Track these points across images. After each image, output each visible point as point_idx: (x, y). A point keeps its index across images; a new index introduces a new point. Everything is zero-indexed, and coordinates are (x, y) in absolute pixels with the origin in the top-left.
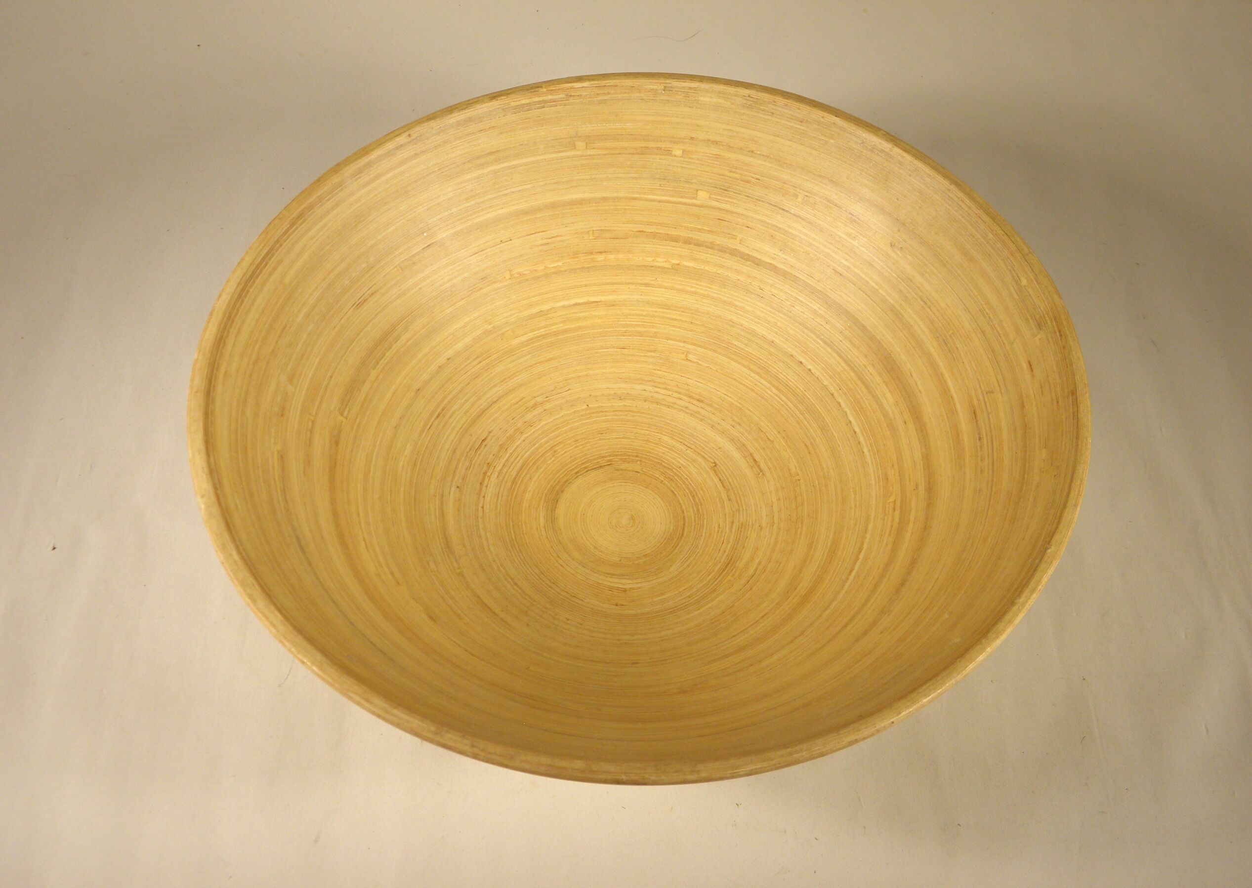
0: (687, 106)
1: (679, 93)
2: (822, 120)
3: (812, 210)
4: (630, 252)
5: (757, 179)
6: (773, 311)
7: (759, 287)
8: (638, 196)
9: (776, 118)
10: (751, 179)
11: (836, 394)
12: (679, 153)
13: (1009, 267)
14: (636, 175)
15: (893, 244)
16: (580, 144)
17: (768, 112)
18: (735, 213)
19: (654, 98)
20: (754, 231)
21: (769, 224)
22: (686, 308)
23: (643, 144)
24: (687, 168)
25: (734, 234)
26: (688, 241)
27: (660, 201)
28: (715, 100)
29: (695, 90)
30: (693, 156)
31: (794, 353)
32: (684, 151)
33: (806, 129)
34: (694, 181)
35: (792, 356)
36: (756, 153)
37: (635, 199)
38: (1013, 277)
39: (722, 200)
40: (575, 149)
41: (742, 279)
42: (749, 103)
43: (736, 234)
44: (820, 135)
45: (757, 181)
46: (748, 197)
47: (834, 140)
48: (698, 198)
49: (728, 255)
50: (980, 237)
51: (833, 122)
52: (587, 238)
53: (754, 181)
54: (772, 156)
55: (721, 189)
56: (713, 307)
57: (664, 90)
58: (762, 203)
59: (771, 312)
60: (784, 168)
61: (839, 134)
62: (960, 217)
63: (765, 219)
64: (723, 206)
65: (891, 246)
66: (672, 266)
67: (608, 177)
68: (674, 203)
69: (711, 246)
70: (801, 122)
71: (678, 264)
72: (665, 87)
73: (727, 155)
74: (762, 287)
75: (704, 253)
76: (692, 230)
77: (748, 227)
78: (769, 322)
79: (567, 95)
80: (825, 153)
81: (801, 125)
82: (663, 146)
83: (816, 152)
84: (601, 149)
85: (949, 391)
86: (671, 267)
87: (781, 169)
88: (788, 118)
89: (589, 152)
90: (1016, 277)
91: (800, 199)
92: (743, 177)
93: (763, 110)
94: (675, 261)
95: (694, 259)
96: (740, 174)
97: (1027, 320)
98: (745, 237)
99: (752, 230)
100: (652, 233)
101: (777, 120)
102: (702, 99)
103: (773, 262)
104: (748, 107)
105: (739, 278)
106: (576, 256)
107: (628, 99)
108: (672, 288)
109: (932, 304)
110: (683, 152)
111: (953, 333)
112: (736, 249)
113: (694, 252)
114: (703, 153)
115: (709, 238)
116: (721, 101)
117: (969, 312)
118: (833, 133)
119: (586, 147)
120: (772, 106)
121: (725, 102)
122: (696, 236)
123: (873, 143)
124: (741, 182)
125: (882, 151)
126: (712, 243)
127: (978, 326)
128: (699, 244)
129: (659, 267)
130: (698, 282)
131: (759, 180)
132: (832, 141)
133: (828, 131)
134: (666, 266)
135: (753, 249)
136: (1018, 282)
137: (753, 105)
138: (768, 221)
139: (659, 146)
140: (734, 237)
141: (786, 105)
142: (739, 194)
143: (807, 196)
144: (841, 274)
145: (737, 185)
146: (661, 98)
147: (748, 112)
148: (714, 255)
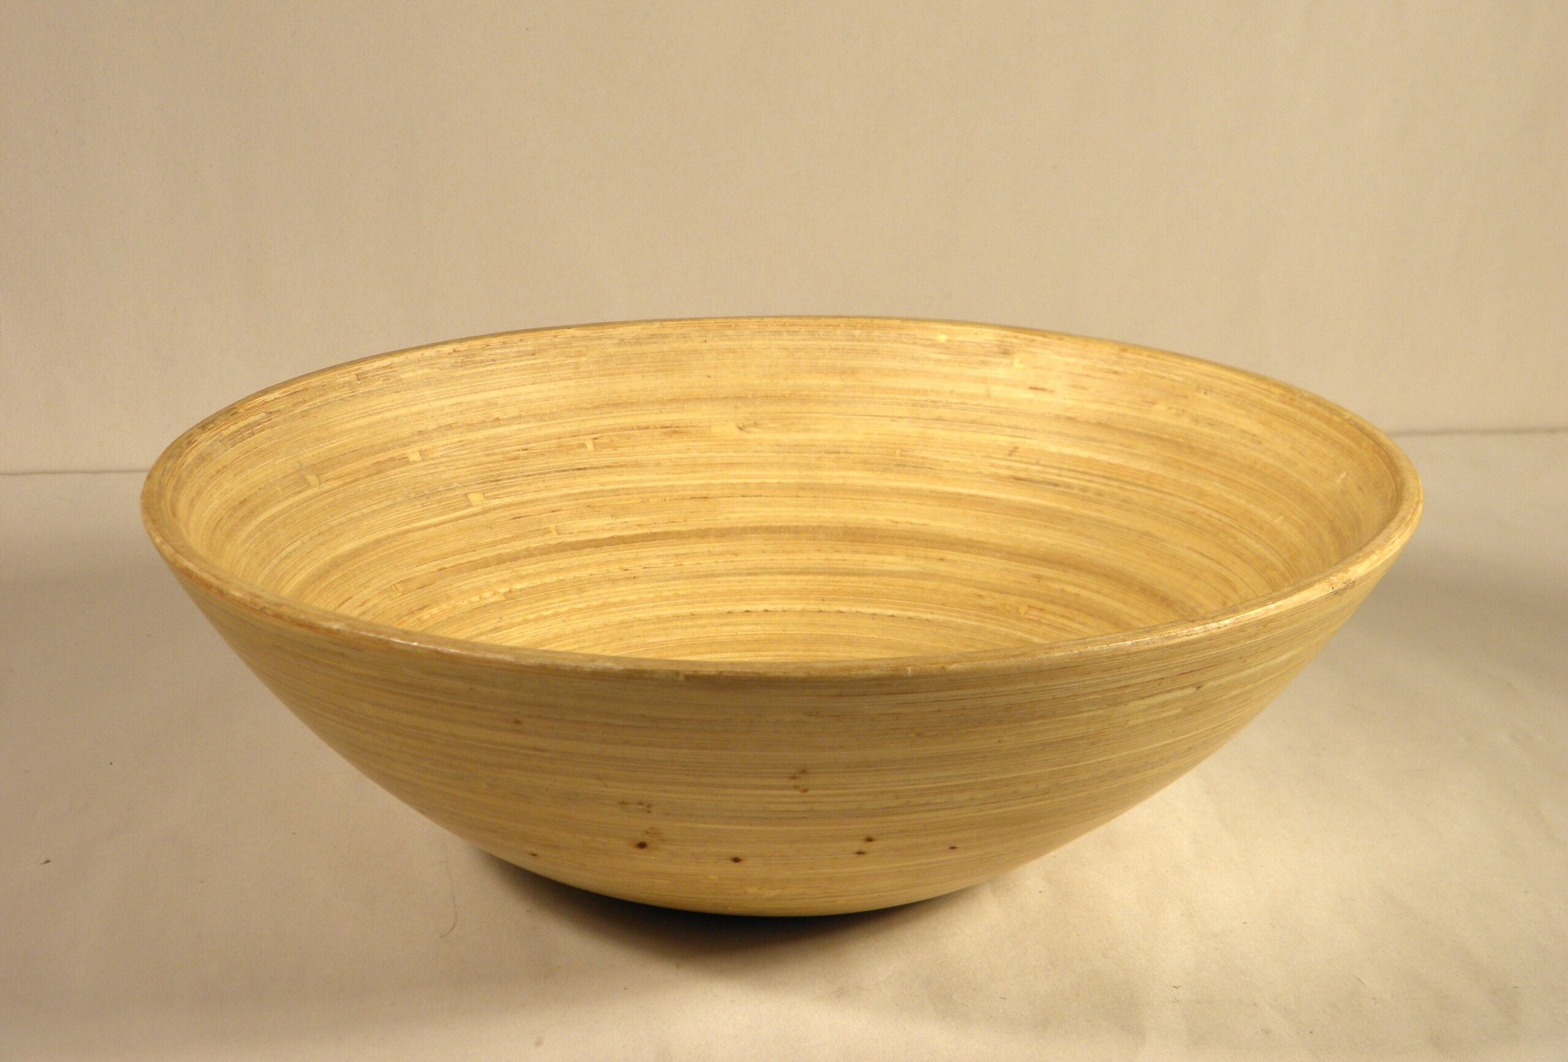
0: (394, 392)
1: (376, 377)
2: (557, 340)
3: (614, 450)
4: (449, 598)
5: (524, 450)
6: (660, 584)
7: (621, 568)
8: (407, 527)
9: (500, 364)
10: (517, 453)
11: (823, 608)
12: (415, 457)
13: (910, 342)
14: (389, 503)
15: (741, 426)
16: (311, 478)
17: (488, 361)
18: (527, 502)
19: (353, 394)
20: (563, 512)
21: (574, 494)
22: (561, 635)
23: (372, 460)
24: (437, 472)
25: (543, 527)
26: (501, 560)
27: (435, 525)
28: (420, 372)
29: (391, 368)
30: (435, 455)
31: (729, 608)
32: (420, 452)
33: (544, 360)
34: (455, 485)
35: (729, 612)
36: (504, 419)
37: (408, 532)
38: (923, 345)
39: (502, 494)
40: (310, 486)
41: (594, 572)
42: (459, 360)
43: (547, 526)
44: (565, 358)
45: (526, 452)
46: (528, 476)
47: (585, 355)
48: (473, 504)
49: (555, 554)
50: (845, 343)
51: (570, 336)
52: (395, 596)
53: (521, 453)
54: (523, 414)
55: (490, 481)
56: (588, 619)
57: (358, 380)
58: (549, 475)
59: (659, 587)
60: (547, 421)
61: (586, 346)
62: (802, 343)
63: (568, 491)
64: (507, 500)
65: (741, 429)
66: (506, 597)
67: (363, 513)
68: (450, 521)
69: (529, 554)
70: (533, 354)
71: (510, 591)
72: (357, 375)
73: (472, 436)
74: (626, 567)
75: (528, 565)
76: (494, 544)
77: (553, 511)
78: (667, 598)
79: (267, 413)
80: (584, 378)
81: (536, 359)
82: (395, 454)
83: (573, 381)
84: (334, 479)
85: (960, 494)
86: (504, 599)
87: (543, 423)
88: (514, 357)
89: (326, 487)
90: (928, 343)
91: (590, 446)
92: (507, 455)
93: (482, 362)
94: (504, 589)
95: (521, 578)
96: (501, 454)
97: (984, 363)
98: (558, 524)
99: (560, 512)
100: (454, 566)
101: (503, 366)
102: (404, 376)
103: (613, 534)
104: (461, 366)
105: (590, 572)
106: (401, 620)
107: (328, 404)
108: (526, 622)
109: (846, 447)
110: (420, 454)
111: (902, 451)
112: (560, 543)
113: (516, 569)
114: (443, 446)
115: (521, 545)
116: (426, 371)
117: (900, 418)
118: (577, 349)
119: (320, 480)
120: (488, 352)
121: (432, 371)
122: (504, 549)
123: (634, 334)
124: (508, 463)
125: (652, 336)
126: (527, 549)
127: (927, 419)
128: (514, 558)
129: (493, 603)
130: (548, 601)
131: (527, 449)
132: (584, 359)
133: (572, 350)
134: (499, 599)
135: (580, 533)
136: (935, 345)
137: (466, 360)
138: (573, 491)
139: (391, 456)
140: (547, 531)
141: (504, 343)
142: (514, 478)
143: (595, 439)
144: (705, 497)
145: (506, 469)
146: (361, 392)
147: (466, 372)
148: (539, 562)
